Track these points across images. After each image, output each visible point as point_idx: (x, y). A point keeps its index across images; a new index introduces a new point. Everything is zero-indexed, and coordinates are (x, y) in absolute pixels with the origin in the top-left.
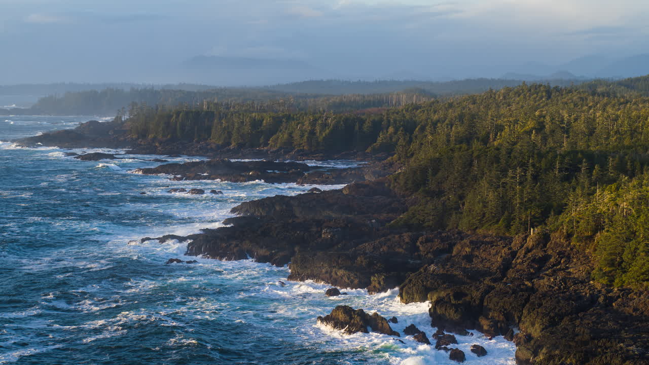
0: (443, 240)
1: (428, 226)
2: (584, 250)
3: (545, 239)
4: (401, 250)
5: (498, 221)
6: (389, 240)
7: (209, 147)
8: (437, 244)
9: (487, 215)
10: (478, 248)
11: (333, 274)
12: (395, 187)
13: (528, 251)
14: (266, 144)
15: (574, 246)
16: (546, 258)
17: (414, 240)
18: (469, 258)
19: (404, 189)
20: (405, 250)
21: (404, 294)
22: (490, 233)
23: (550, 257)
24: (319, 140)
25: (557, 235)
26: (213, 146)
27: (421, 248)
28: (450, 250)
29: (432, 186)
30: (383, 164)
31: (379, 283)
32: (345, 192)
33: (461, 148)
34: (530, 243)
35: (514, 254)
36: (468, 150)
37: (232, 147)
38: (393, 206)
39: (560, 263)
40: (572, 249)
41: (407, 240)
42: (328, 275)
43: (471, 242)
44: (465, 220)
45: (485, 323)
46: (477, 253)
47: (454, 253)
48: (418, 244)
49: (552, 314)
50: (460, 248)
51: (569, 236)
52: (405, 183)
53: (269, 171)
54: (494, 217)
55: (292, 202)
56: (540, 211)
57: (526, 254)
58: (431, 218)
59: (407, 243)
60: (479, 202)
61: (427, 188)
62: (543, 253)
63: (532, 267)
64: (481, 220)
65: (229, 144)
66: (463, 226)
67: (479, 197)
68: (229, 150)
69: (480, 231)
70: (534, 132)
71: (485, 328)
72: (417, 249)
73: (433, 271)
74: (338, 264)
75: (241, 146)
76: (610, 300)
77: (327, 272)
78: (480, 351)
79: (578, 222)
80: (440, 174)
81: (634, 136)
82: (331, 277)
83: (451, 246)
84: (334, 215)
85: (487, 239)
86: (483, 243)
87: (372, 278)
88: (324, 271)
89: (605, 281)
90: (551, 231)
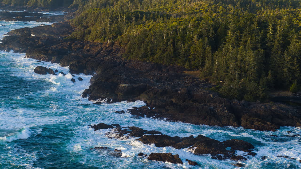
0: (81, 44)
1: (78, 39)
2: (125, 48)
3: (113, 44)
4: (66, 48)
5: (101, 38)
6: (63, 44)
7: (2, 5)
8: (79, 46)
9: (97, 36)
10: (92, 47)
11: (40, 56)
12: (71, 24)
13: (107, 48)
14: (26, 4)
15: (122, 46)
16: (112, 50)
17: (71, 44)
18: (88, 51)
19: (75, 25)
20: (67, 48)
21: (62, 62)
22: (98, 42)
23: (113, 50)
24: (48, 3)
25: (117, 42)
26: (4, 5)
27: (73, 47)
28: (83, 48)
29: (84, 24)
30: (73, 13)
31: (55, 59)
32: (52, 26)
33: (97, 9)
34: (108, 45)
35: (102, 49)
36: (99, 10)
37: (12, 5)
38: (69, 31)
39: (116, 52)
40: (121, 47)
41: (68, 44)
42: (38, 57)
43: (90, 45)
44: (90, 37)
45: (85, 71)
46: (91, 49)
47: (84, 49)
48: (72, 46)
49: (105, 68)
50: (86, 47)
51: (120, 43)
52: (75, 22)
53: (26, 16)
54: (100, 36)
55: (31, 30)
56: (116, 34)
57: (106, 49)
58: (79, 36)
59: (68, 45)
60: (95, 31)
61: (82, 25)
62: (111, 49)
63: (106, 53)
64: (95, 37)
65: (11, 4)
66: (90, 39)
67: (95, 29)
68: (10, 7)
69: (95, 41)
70: (130, 2)
71: (85, 72)
72: (71, 48)
73: (73, 55)
74: (42, 52)
75: (15, 5)
76: (125, 64)
77: (37, 56)
78: (80, 79)
79: (123, 38)
80: (87, 20)
81: (166, 4)
82: (39, 57)
83: (83, 46)
84: (46, 35)
85: (96, 44)
86: (94, 45)
87: (53, 58)
88: (37, 55)
89: (125, 58)
90: (115, 41)
